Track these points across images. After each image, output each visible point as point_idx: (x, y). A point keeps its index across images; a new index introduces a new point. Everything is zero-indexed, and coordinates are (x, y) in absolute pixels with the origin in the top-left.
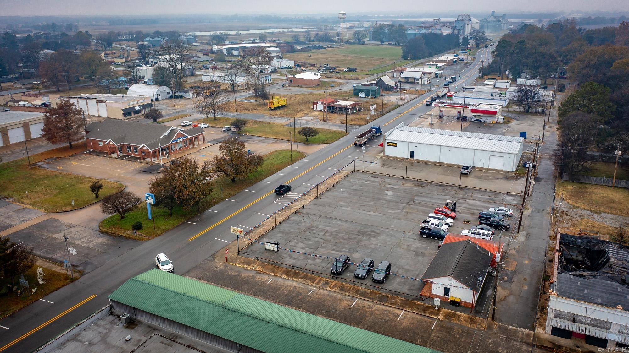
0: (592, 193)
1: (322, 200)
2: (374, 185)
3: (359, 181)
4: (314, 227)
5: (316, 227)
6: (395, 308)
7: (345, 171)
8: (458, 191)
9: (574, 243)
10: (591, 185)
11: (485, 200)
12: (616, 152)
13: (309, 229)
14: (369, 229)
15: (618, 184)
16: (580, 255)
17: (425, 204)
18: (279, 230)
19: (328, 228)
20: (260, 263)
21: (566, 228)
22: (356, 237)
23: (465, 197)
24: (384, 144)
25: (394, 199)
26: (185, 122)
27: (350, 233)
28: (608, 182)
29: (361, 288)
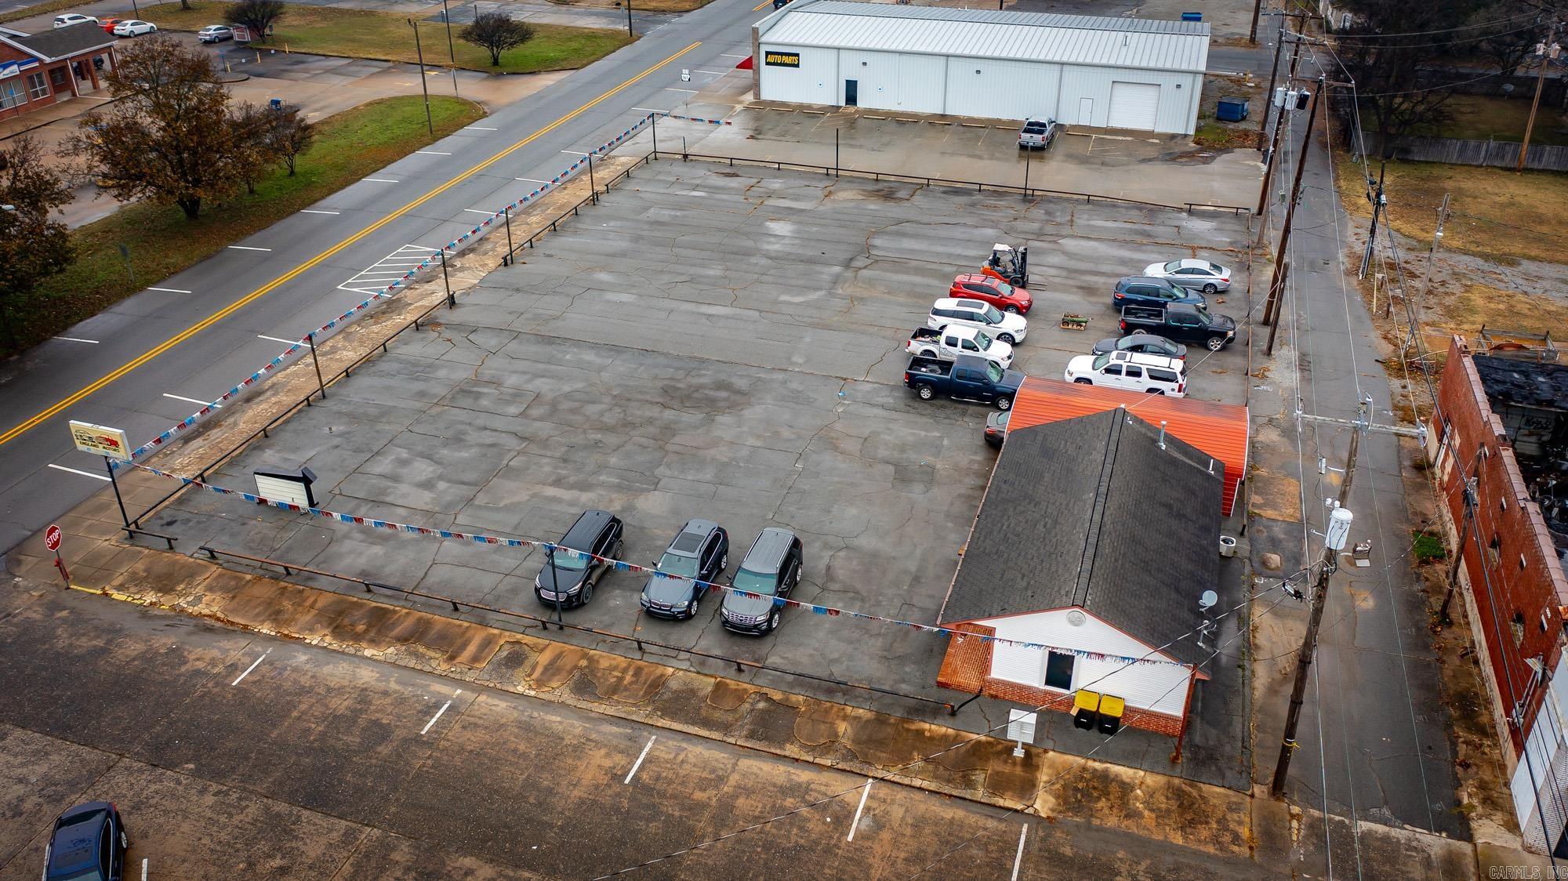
0: (1459, 193)
1: (532, 268)
2: (724, 200)
3: (670, 191)
4: (489, 383)
5: (495, 383)
6: (831, 768)
7: (623, 159)
8: (1022, 207)
9: (1525, 392)
10: (1447, 167)
11: (1121, 237)
12: (1540, 48)
13: (465, 392)
14: (706, 378)
15: (1533, 160)
16: (1530, 434)
17: (914, 263)
18: (335, 408)
19: (542, 385)
20: (220, 576)
21: (1427, 324)
22: (656, 415)
23: (1049, 229)
24: (754, 61)
25: (800, 251)
26: (65, 17)
27: (629, 400)
28: (1500, 154)
29: (671, 670)
